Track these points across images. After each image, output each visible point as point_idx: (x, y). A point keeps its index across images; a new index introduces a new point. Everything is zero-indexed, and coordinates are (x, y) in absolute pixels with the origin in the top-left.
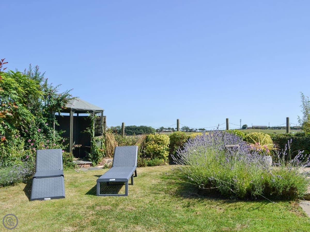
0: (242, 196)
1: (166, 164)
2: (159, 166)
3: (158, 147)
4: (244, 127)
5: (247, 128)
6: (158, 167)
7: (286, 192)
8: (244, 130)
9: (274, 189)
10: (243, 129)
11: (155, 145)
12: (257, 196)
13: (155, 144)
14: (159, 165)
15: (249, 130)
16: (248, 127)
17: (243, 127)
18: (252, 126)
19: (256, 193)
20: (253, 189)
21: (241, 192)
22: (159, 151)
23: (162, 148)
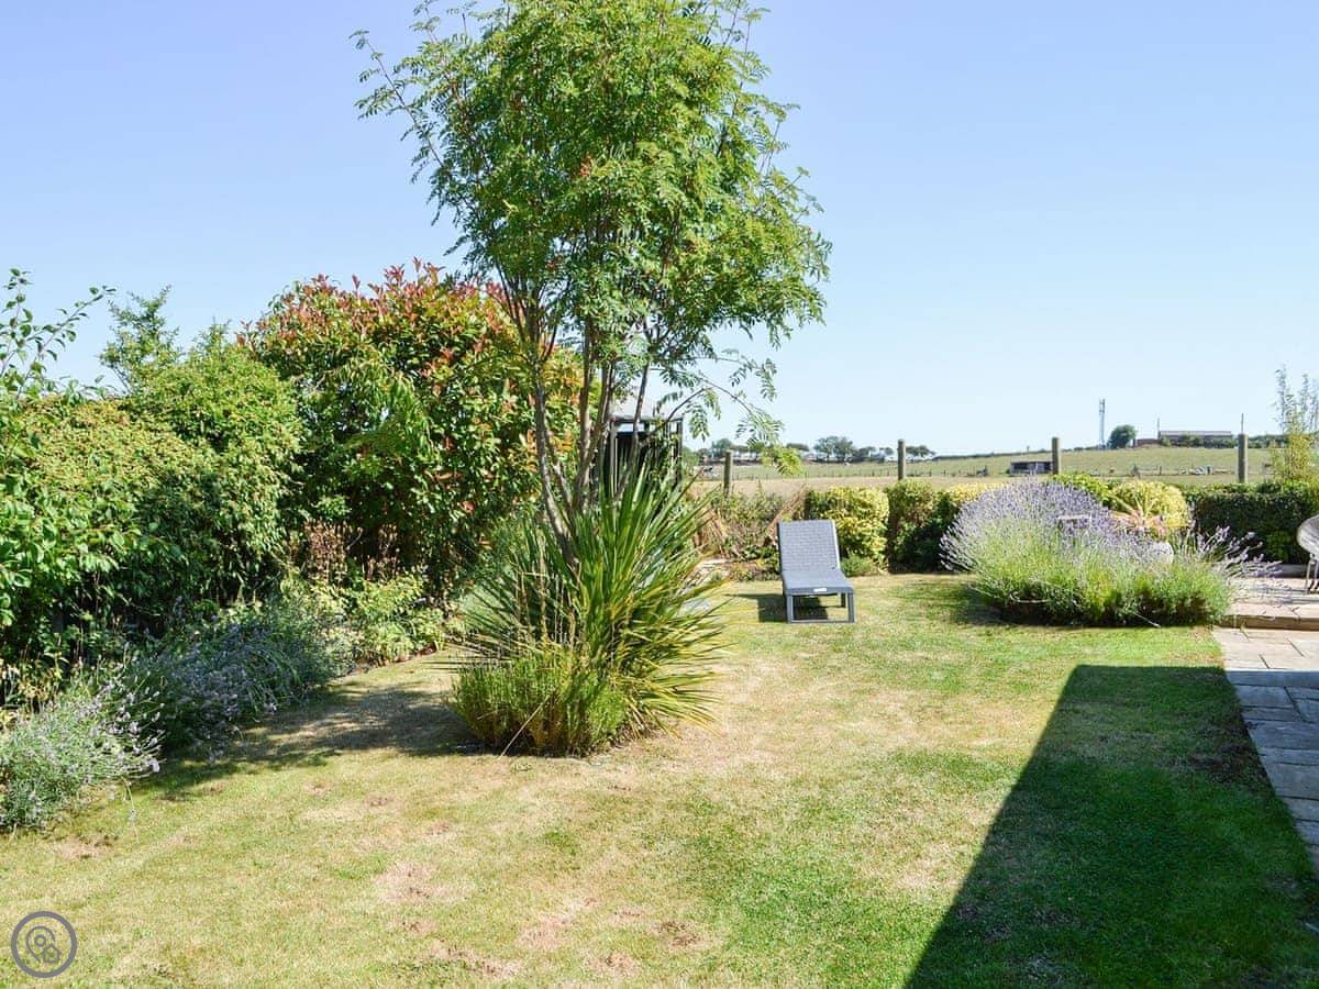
0: (1097, 618)
1: (881, 571)
2: (865, 578)
3: (859, 525)
4: (1120, 438)
5: (1131, 442)
6: (861, 578)
7: (1185, 609)
8: (1119, 452)
9: (1160, 603)
10: (1114, 447)
11: (849, 519)
12: (1126, 617)
13: (849, 516)
14: (863, 575)
15: (1143, 451)
16: (1137, 438)
17: (1112, 437)
18: (1157, 434)
19: (1126, 610)
20: (1117, 602)
21: (1094, 607)
22: (860, 535)
23: (869, 526)
